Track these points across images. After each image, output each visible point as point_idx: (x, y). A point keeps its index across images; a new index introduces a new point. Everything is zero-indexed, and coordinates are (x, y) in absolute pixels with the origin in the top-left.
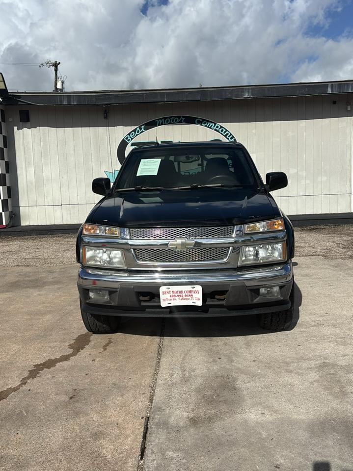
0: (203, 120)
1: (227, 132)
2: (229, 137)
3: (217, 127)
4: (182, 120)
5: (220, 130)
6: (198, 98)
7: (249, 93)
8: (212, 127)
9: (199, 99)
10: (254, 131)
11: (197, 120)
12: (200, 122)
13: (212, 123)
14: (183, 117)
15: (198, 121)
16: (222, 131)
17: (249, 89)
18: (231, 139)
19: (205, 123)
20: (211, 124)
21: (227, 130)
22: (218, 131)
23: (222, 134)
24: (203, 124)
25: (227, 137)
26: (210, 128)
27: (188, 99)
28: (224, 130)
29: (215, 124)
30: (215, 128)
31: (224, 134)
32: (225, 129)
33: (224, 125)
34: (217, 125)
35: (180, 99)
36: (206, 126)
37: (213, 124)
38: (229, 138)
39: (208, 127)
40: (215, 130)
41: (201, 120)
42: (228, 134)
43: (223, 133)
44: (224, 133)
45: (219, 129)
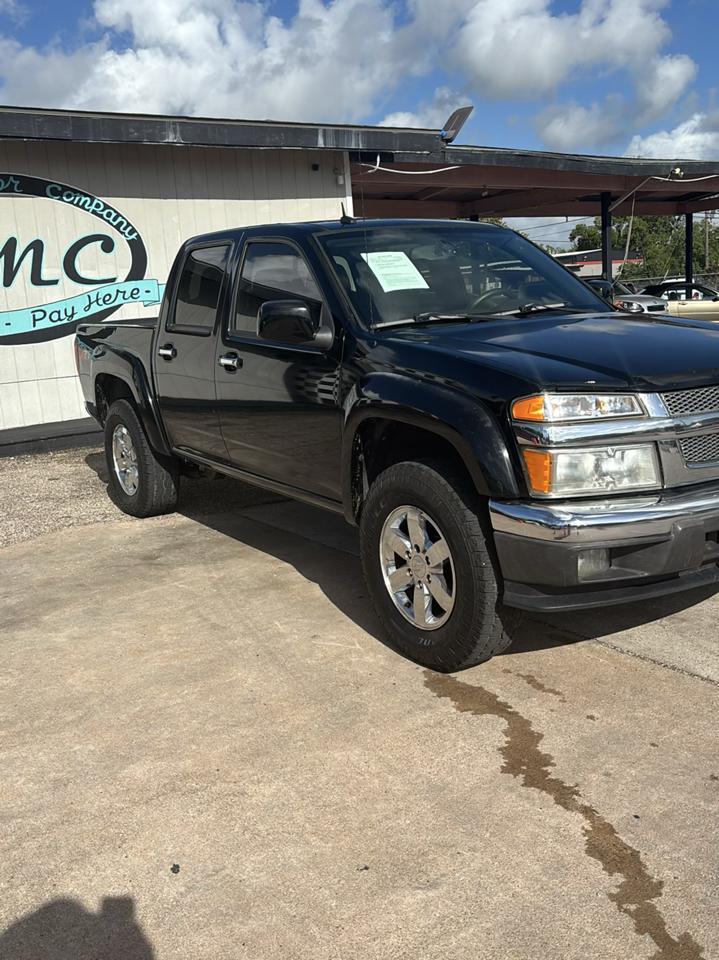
0: (65, 188)
1: (120, 219)
2: (125, 229)
3: (98, 206)
4: (12, 184)
5: (105, 213)
6: (68, 133)
7: (175, 133)
8: (86, 206)
9: (70, 136)
10: (175, 219)
11: (50, 187)
12: (58, 193)
13: (86, 195)
14: (16, 177)
15: (51, 190)
16: (109, 215)
17: (174, 123)
18: (130, 233)
19: (68, 196)
20: (84, 199)
21: (118, 215)
22: (101, 216)
23: (108, 222)
24: (64, 198)
25: (121, 229)
26: (83, 207)
27: (43, 134)
28: (114, 215)
29: (93, 199)
30: (93, 207)
31: (115, 223)
32: (115, 211)
33: (111, 201)
34: (96, 202)
35: (24, 133)
36: (71, 202)
37: (88, 199)
38: (127, 232)
39: (77, 205)
40: (94, 212)
41: (60, 189)
42: (121, 223)
43: (111, 219)
44: (114, 220)
45: (103, 211)
